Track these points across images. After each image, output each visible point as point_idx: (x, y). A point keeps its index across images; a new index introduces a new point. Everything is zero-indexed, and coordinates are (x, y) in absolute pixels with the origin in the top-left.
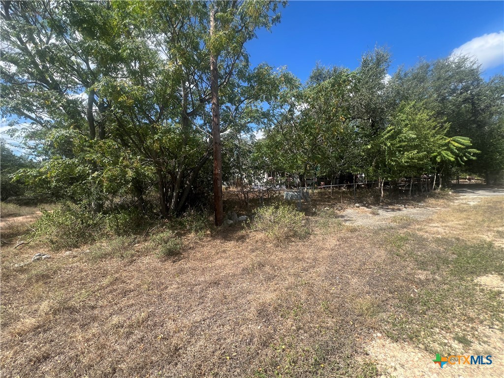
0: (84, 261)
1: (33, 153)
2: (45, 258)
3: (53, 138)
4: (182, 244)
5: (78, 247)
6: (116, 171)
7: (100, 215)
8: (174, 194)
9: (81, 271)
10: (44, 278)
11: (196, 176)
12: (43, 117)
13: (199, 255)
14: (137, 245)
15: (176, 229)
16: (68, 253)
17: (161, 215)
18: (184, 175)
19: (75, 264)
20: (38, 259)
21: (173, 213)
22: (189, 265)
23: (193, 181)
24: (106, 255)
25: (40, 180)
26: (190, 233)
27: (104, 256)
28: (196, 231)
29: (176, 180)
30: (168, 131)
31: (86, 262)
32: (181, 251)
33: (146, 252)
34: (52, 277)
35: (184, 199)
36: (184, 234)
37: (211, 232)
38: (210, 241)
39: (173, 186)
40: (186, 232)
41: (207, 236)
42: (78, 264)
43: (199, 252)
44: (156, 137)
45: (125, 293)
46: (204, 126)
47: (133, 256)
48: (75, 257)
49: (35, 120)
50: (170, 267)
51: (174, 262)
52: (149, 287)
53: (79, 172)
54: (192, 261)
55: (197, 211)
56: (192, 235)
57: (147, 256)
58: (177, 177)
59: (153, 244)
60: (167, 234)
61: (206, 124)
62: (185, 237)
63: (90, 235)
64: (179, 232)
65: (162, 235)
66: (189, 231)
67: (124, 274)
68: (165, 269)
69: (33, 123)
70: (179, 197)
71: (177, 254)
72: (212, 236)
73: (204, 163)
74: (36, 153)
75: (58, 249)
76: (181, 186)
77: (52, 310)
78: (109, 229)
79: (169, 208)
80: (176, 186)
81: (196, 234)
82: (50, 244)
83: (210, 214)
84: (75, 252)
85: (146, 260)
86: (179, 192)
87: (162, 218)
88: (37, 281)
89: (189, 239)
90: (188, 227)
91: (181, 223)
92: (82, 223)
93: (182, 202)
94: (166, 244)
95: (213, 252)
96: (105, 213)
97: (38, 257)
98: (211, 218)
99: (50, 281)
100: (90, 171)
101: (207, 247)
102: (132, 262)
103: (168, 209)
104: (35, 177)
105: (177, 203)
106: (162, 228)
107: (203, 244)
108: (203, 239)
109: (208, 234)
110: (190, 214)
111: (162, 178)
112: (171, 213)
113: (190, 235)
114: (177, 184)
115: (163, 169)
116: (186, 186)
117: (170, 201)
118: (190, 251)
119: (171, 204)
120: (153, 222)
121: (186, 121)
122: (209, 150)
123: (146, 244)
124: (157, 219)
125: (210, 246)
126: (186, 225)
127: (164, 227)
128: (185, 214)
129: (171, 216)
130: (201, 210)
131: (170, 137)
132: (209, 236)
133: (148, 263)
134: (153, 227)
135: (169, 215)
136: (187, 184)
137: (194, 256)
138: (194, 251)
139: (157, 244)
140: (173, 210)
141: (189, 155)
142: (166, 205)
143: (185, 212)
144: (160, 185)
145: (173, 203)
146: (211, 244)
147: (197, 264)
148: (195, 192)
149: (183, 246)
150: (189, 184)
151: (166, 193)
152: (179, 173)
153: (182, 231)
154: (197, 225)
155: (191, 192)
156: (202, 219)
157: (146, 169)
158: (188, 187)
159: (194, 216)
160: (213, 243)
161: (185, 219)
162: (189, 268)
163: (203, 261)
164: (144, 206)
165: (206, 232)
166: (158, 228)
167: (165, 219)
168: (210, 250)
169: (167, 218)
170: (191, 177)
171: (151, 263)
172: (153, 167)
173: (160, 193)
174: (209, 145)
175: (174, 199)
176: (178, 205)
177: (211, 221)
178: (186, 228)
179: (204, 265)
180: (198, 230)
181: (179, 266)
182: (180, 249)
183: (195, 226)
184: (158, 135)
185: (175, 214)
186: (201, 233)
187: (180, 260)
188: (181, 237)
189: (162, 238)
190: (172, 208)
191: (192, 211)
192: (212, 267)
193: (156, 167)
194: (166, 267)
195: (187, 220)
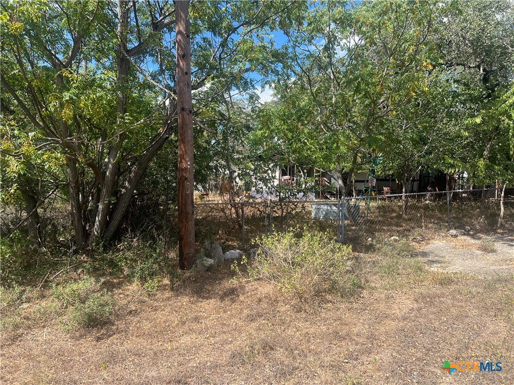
4: (114, 305)
8: (101, 207)
11: (144, 172)
13: (147, 326)
14: (25, 306)
15: (103, 275)
17: (74, 248)
18: (119, 171)
21: (98, 244)
22: (128, 345)
23: (138, 183)
26: (130, 282)
28: (143, 279)
29: (104, 179)
30: (89, 84)
32: (112, 318)
33: (43, 321)
35: (118, 216)
36: (119, 285)
37: (171, 281)
38: (168, 299)
39: (99, 191)
40: (123, 282)
41: (162, 288)
43: (147, 319)
44: (67, 96)
46: (159, 74)
47: (17, 327)
50: (90, 350)
51: (98, 339)
54: (134, 338)
55: (144, 239)
56: (134, 286)
57: (44, 327)
58: (105, 173)
59: (57, 304)
60: (86, 284)
61: (164, 71)
62: (120, 291)
64: (109, 281)
65: (75, 287)
66: (129, 279)
68: (81, 354)
70: (110, 212)
71: (105, 323)
72: (172, 289)
73: (160, 147)
76: (115, 193)
79: (90, 234)
80: (104, 190)
81: (143, 285)
83: (169, 245)
85: (43, 335)
86: (110, 203)
87: (76, 252)
89: (128, 295)
90: (126, 271)
91: (112, 264)
93: (115, 223)
94: (82, 305)
95: (175, 319)
98: (172, 255)
101: (163, 310)
102: (15, 338)
103: (86, 235)
105: (105, 224)
106: (75, 273)
107: (156, 304)
108: (155, 295)
109: (165, 286)
110: (130, 245)
111: (76, 174)
112: (93, 242)
113: (130, 288)
114: (106, 186)
115: (79, 158)
116: (123, 190)
117: (91, 220)
118: (130, 318)
119: (94, 225)
120: (57, 260)
121: (124, 66)
122: (169, 122)
123: (43, 304)
124: (65, 254)
125: (168, 309)
126: (123, 266)
127: (79, 271)
128: (120, 246)
129: (92, 249)
130: (153, 238)
131: (95, 97)
132: (167, 289)
133: (46, 342)
134: (58, 270)
135: (88, 246)
136: (125, 188)
137: (138, 328)
138: (138, 319)
139: (65, 305)
140: (97, 237)
141: (131, 132)
142: (84, 228)
143: (120, 241)
144: (72, 187)
145: (97, 223)
146: (170, 305)
147: (143, 343)
148: (141, 203)
149: (117, 308)
150: (129, 187)
151: (84, 204)
152: (110, 165)
153: (115, 278)
154: (143, 267)
155: (133, 202)
156: (154, 255)
157: (45, 157)
158: (126, 192)
159: (139, 250)
160: (175, 302)
161: (120, 256)
162: (128, 351)
163: (154, 337)
164: (39, 229)
165: (162, 281)
166: (67, 273)
167: (82, 255)
168: (169, 317)
169: (84, 253)
170: (133, 174)
171: (52, 341)
172: (59, 154)
173: (72, 203)
174: (169, 112)
175: (99, 216)
176: (106, 228)
177: (171, 260)
178: (122, 273)
179: (157, 346)
180: (145, 278)
181: (109, 347)
182: (111, 313)
183: (141, 269)
184: (71, 91)
185: (101, 244)
186: (152, 283)
187: (110, 336)
188: (112, 291)
189: (74, 292)
190: (96, 233)
191: (135, 239)
192: (172, 349)
193: (65, 153)
194: (83, 350)
195: (125, 258)
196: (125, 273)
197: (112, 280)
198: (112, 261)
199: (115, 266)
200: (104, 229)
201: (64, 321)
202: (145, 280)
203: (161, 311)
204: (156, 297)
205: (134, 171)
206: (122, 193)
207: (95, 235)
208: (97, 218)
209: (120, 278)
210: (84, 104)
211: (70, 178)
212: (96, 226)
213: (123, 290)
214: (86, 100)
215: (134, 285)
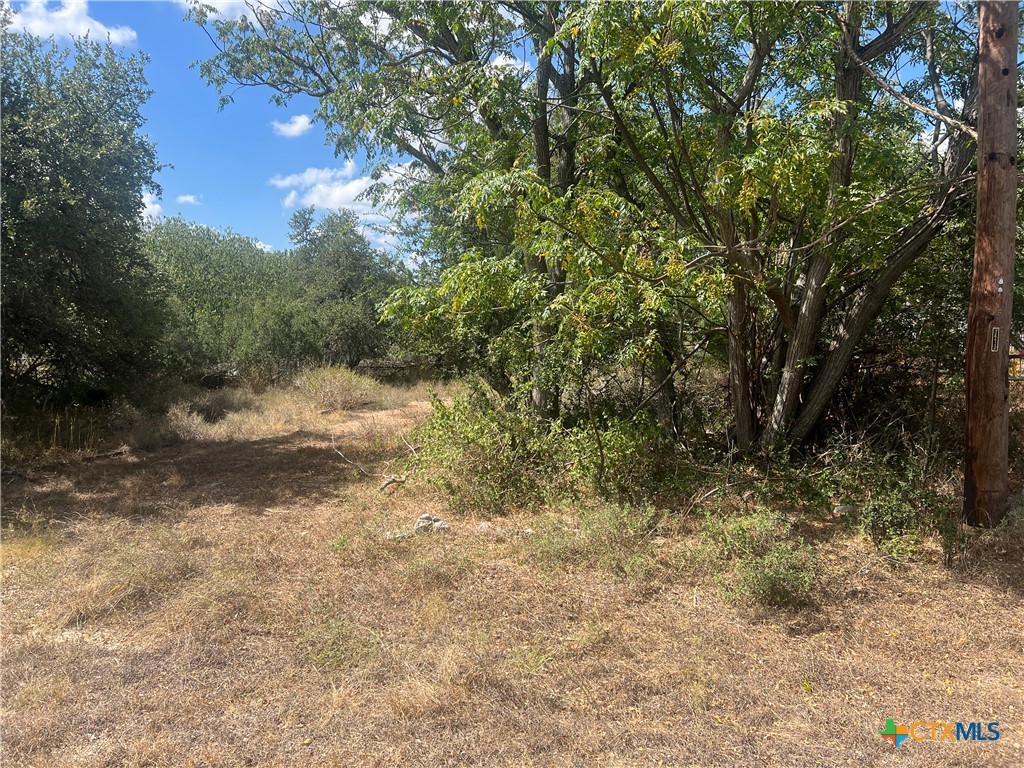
0: (521, 558)
1: (413, 247)
2: (438, 530)
3: (477, 202)
4: (818, 571)
5: (504, 514)
6: (613, 291)
7: (556, 425)
8: (787, 375)
9: (517, 587)
10: (440, 580)
11: (882, 302)
12: (434, 143)
13: (891, 630)
14: (660, 541)
15: (791, 509)
16: (484, 525)
17: (735, 450)
19: (501, 562)
20: (426, 529)
21: (779, 448)
22: (850, 659)
23: (863, 327)
24: (575, 552)
25: (433, 317)
26: (853, 534)
27: (571, 556)
28: (879, 533)
29: (796, 321)
30: (785, 136)
31: (526, 561)
32: (817, 597)
33: (691, 572)
34: (456, 584)
35: (821, 395)
36: (826, 535)
37: (945, 547)
38: (941, 585)
39: (784, 345)
40: (832, 529)
41: (928, 557)
42: (508, 562)
43: (891, 616)
44: (750, 163)
45: (637, 692)
46: (925, 86)
47: (650, 575)
48: (500, 540)
49: (418, 154)
50: (777, 648)
51: (792, 632)
52: (709, 697)
53: (516, 297)
54: (865, 649)
55: (877, 446)
56: (858, 542)
57: (692, 585)
58: (797, 308)
59: (712, 548)
60: (762, 521)
61: (938, 76)
62: (828, 547)
63: (532, 485)
64: (803, 524)
65: (745, 523)
66: (848, 523)
67: (629, 629)
68: (760, 650)
69: (414, 165)
70: (804, 387)
71: (802, 604)
72: (948, 564)
73: (921, 249)
74: (419, 246)
75: (460, 510)
76: (817, 349)
77: (464, 675)
78: (575, 473)
79: (764, 428)
80: (795, 343)
81: (877, 542)
82: (444, 491)
83: (939, 467)
84: (499, 525)
85: (693, 598)
86: (806, 369)
87: (737, 458)
88: (429, 587)
89: (845, 558)
90: (838, 509)
91: (808, 490)
92: (514, 446)
93: (814, 408)
94: (758, 559)
95: (960, 632)
96: (569, 423)
97: (426, 523)
98: (945, 489)
99: (452, 595)
100: (544, 293)
101: (928, 605)
102: (648, 594)
103: (758, 428)
104: (423, 310)
105: (794, 411)
106: (739, 498)
107: (909, 588)
108: (907, 569)
109: (931, 554)
110: (845, 458)
111: (743, 312)
112: (768, 444)
113: (848, 543)
114: (799, 335)
115: (755, 282)
116: (834, 343)
117: (768, 400)
118: (854, 606)
119: (772, 410)
120: (705, 469)
121: (851, 83)
122: (951, 190)
123: (690, 543)
124: (719, 459)
125: (939, 607)
126: (830, 498)
127: (747, 494)
128: (825, 456)
129: (768, 455)
130: (898, 447)
131: (802, 157)
132: (936, 562)
133: (698, 612)
134: (709, 488)
135: (760, 450)
136: (838, 338)
137: (873, 631)
138: (872, 611)
139: (726, 553)
140: (777, 433)
141: (862, 221)
142: (753, 412)
143: (822, 446)
144: (734, 337)
145: (780, 407)
146: (945, 598)
147: (884, 665)
148: (868, 369)
149: (824, 578)
150: (847, 337)
151: (754, 368)
152: (810, 293)
153: (816, 519)
154: (880, 505)
155: (851, 370)
156: (902, 484)
157: (698, 281)
158: (839, 348)
159: (864, 470)
160: (958, 595)
161: (823, 476)
162: (854, 670)
163: (911, 659)
164: (675, 410)
165: (921, 542)
166: (725, 494)
167: (748, 465)
168: (943, 624)
169: (753, 462)
170: (855, 310)
171: (707, 613)
172: (723, 275)
173: (733, 366)
174: (946, 168)
175: (783, 392)
176: (796, 417)
177: (943, 499)
178: (830, 512)
179: (920, 678)
180: (884, 529)
181: (813, 652)
182: (812, 588)
183: (875, 510)
184: (757, 153)
185: (787, 449)
186: (900, 543)
187: (814, 631)
188: (813, 544)
189: (744, 531)
190: (775, 426)
191: (855, 447)
192: (955, 696)
193: (732, 272)
194: (763, 644)
195: (834, 482)
196: (835, 511)
197: (811, 521)
198: (806, 483)
199: (814, 495)
200: (792, 420)
201: (727, 582)
202: (884, 533)
203: (923, 606)
204: (910, 574)
205: (859, 304)
206: (832, 348)
207: (773, 429)
208: (779, 398)
209: (825, 520)
210: (781, 175)
211: (732, 319)
212: (776, 413)
213: (833, 546)
214: (785, 167)
215: (859, 539)
